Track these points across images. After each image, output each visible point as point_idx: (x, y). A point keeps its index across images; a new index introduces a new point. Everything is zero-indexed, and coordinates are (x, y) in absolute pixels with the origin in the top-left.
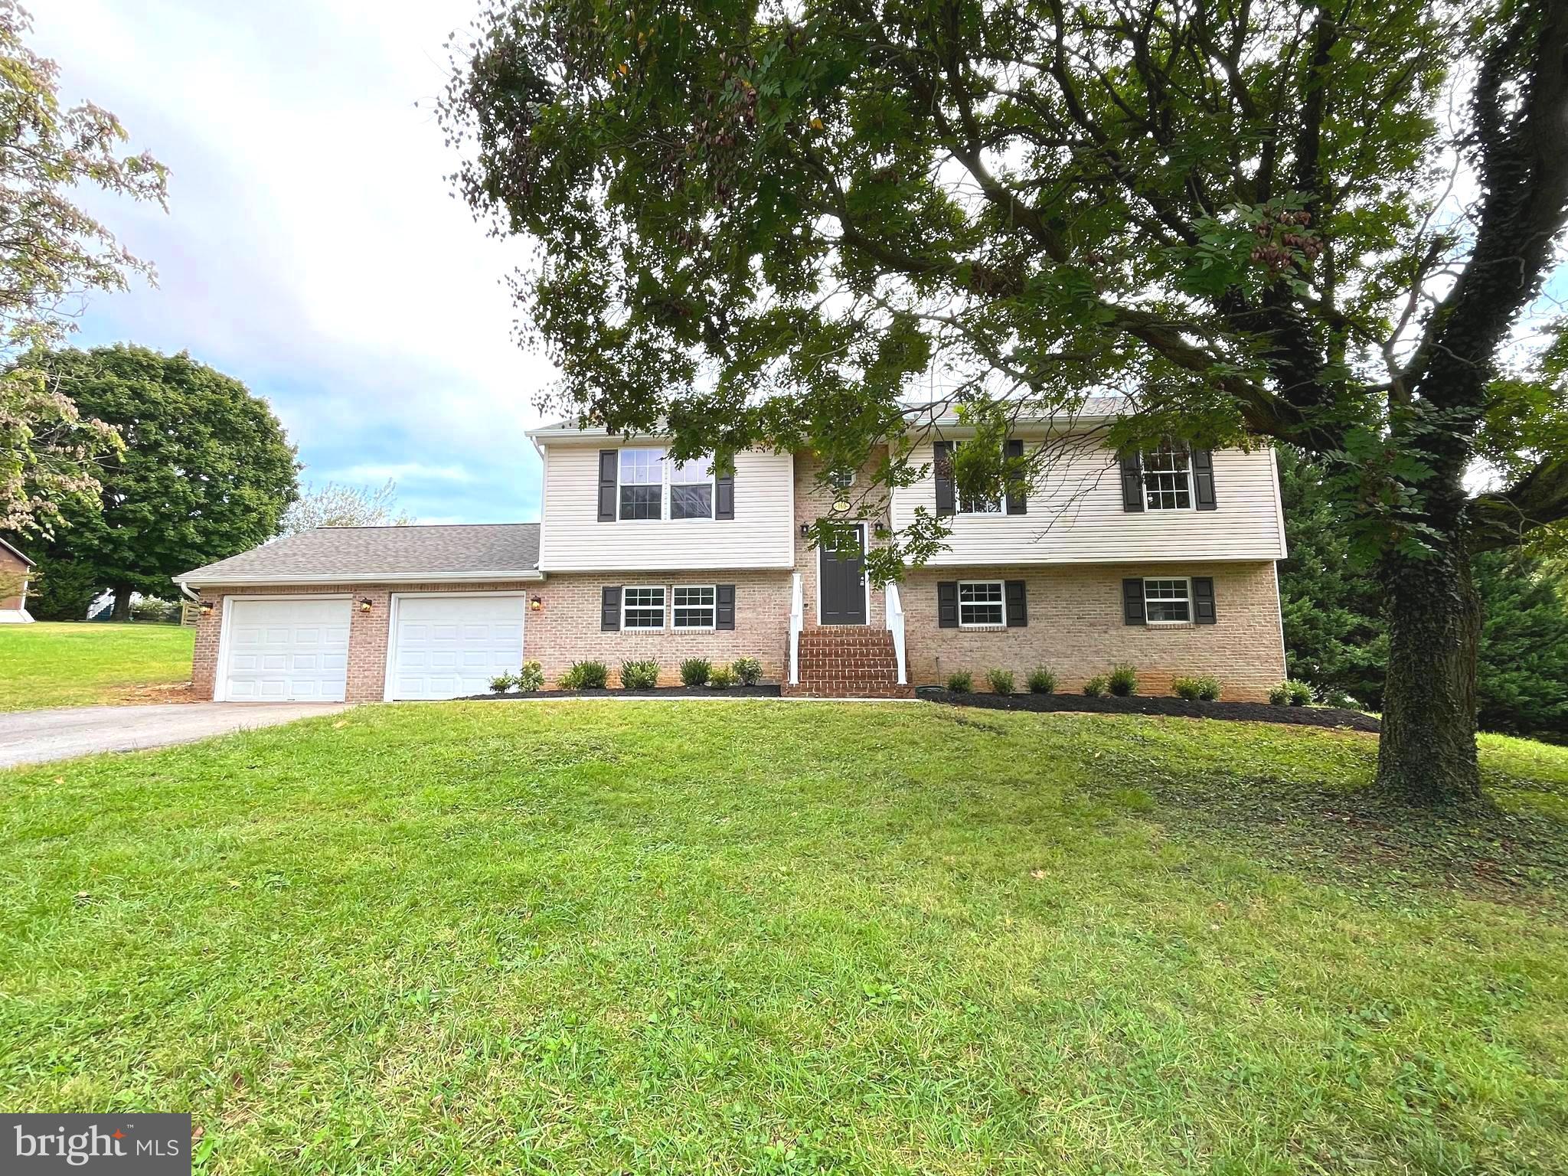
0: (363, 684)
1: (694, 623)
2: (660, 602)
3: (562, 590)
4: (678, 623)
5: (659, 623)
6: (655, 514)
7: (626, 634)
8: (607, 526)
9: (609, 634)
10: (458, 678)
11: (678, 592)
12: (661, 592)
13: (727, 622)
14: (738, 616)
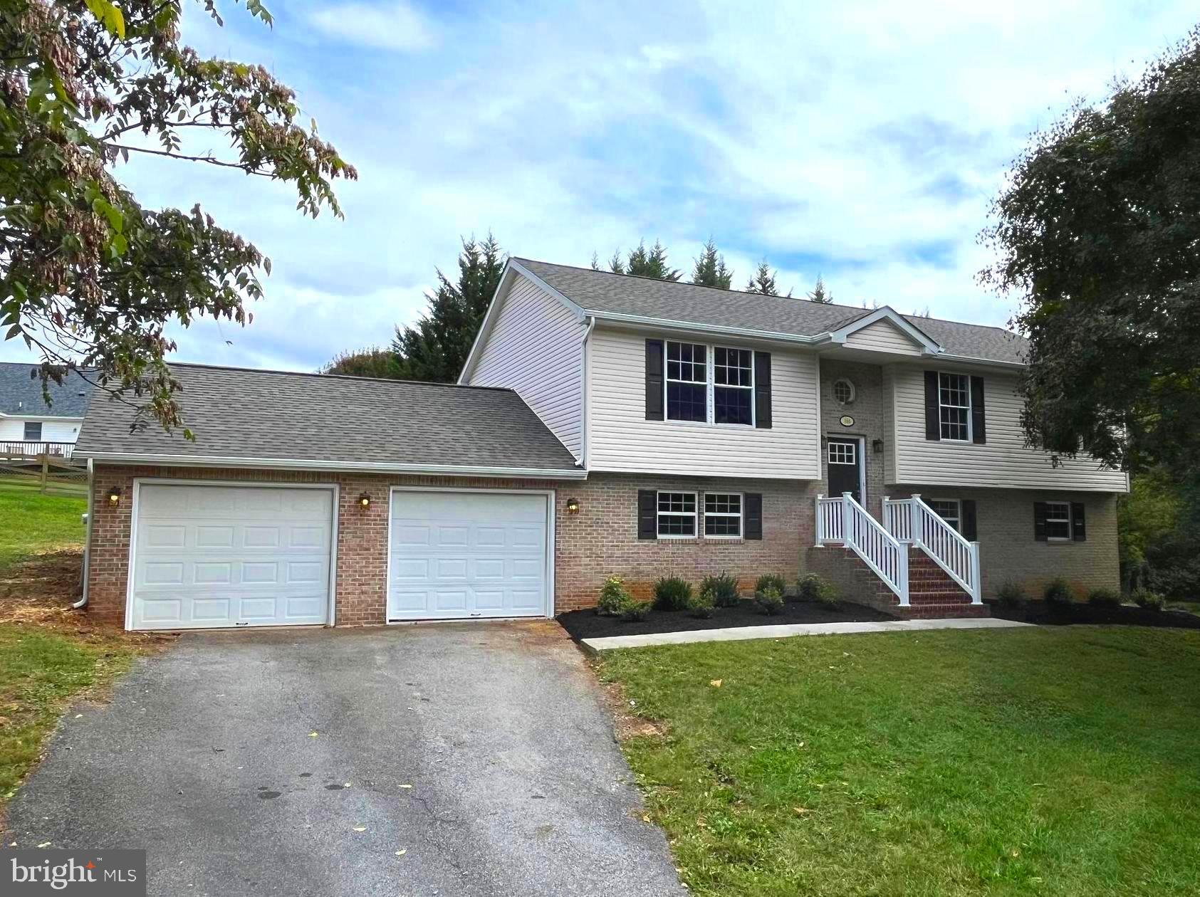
0: (361, 602)
1: (721, 531)
2: (692, 509)
3: (597, 490)
4: (709, 531)
5: (691, 531)
6: (700, 415)
7: (663, 542)
8: (655, 424)
9: (646, 543)
10: (470, 591)
11: (710, 498)
12: (691, 498)
13: (754, 532)
14: (765, 526)
